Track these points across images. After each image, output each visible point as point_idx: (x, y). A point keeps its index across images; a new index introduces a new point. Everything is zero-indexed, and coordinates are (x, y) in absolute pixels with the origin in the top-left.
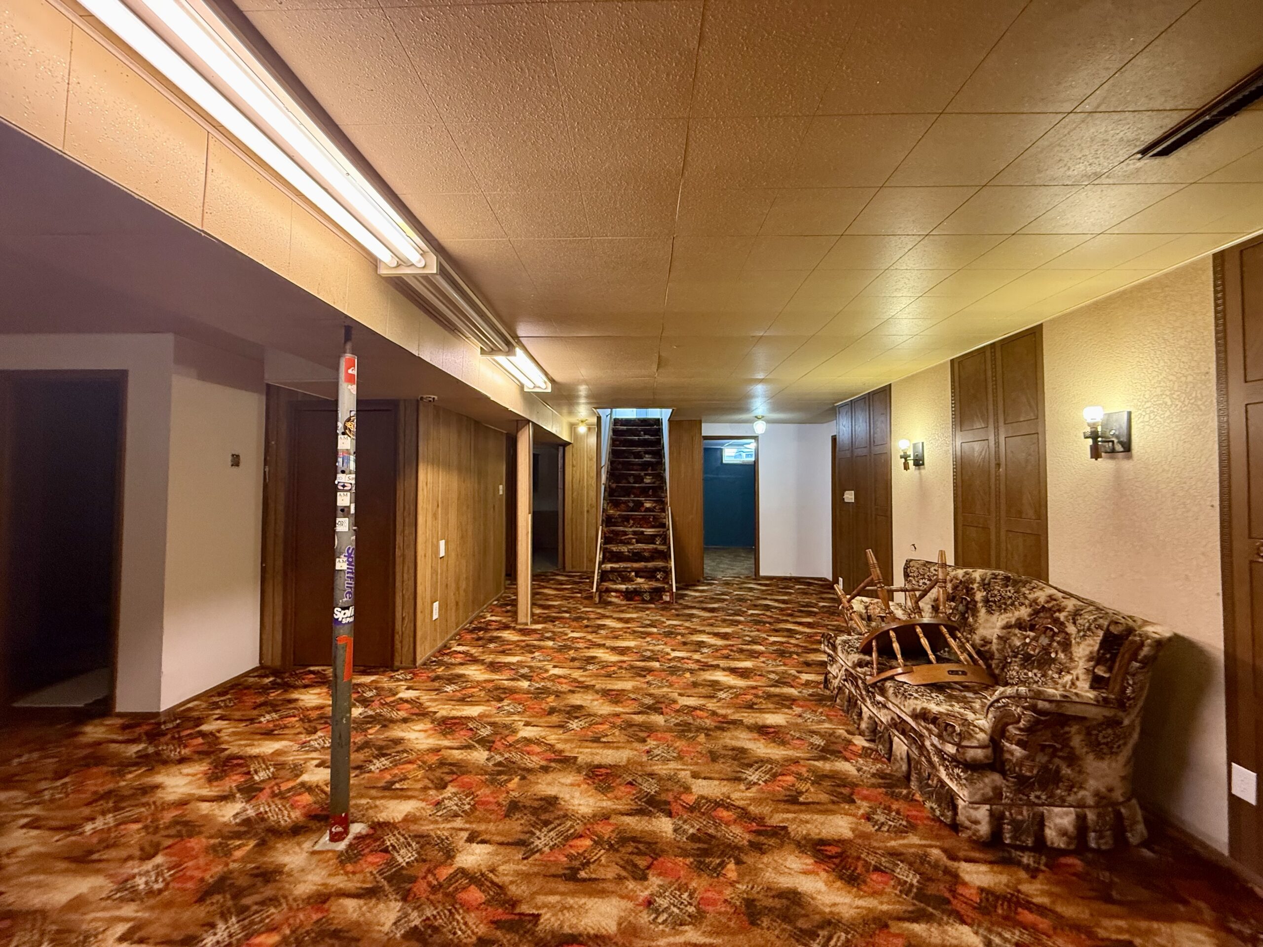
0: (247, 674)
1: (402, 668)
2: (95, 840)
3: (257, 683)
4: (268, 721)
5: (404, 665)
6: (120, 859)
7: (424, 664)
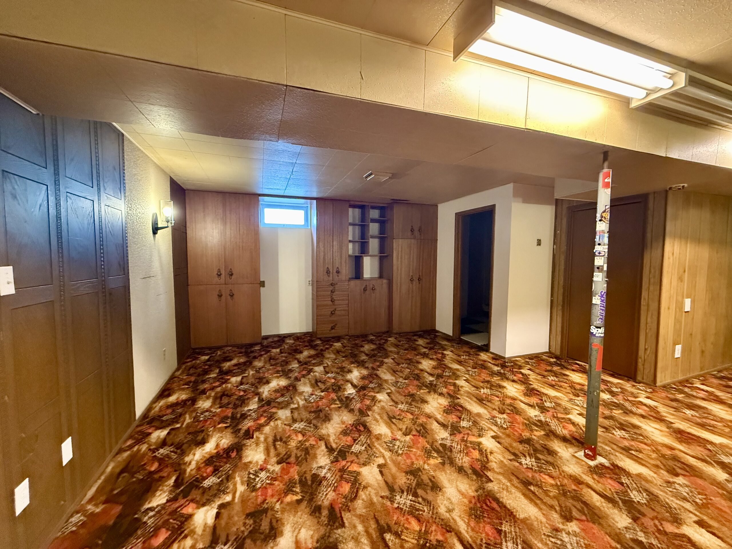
0: (543, 353)
1: (643, 383)
2: (484, 396)
3: (547, 360)
4: (552, 380)
5: (644, 381)
6: (492, 408)
7: (664, 387)
